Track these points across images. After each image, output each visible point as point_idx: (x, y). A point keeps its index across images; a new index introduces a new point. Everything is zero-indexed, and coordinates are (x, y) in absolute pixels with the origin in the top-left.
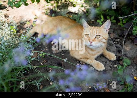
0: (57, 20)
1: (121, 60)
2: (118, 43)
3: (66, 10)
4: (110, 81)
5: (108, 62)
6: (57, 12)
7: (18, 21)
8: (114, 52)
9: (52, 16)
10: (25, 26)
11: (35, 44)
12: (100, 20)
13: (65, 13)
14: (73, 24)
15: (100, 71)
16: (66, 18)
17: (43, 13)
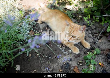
0: (54, 12)
1: (94, 49)
2: (96, 37)
3: (63, 6)
4: (81, 62)
5: (84, 49)
6: (56, 7)
7: (27, 9)
8: (90, 43)
9: (51, 9)
10: (31, 13)
11: (34, 27)
13: (62, 9)
14: (64, 17)
15: (76, 54)
16: (60, 12)
17: (46, 6)
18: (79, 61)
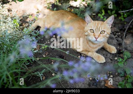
0: (59, 14)
1: (122, 53)
2: (119, 37)
3: (67, 4)
4: (110, 73)
5: (109, 55)
6: (59, 6)
7: (20, 15)
8: (114, 45)
9: (53, 10)
10: (28, 20)
11: (37, 37)
12: (101, 14)
13: (67, 7)
14: (74, 18)
15: (101, 63)
17: (45, 7)
18: (108, 72)
